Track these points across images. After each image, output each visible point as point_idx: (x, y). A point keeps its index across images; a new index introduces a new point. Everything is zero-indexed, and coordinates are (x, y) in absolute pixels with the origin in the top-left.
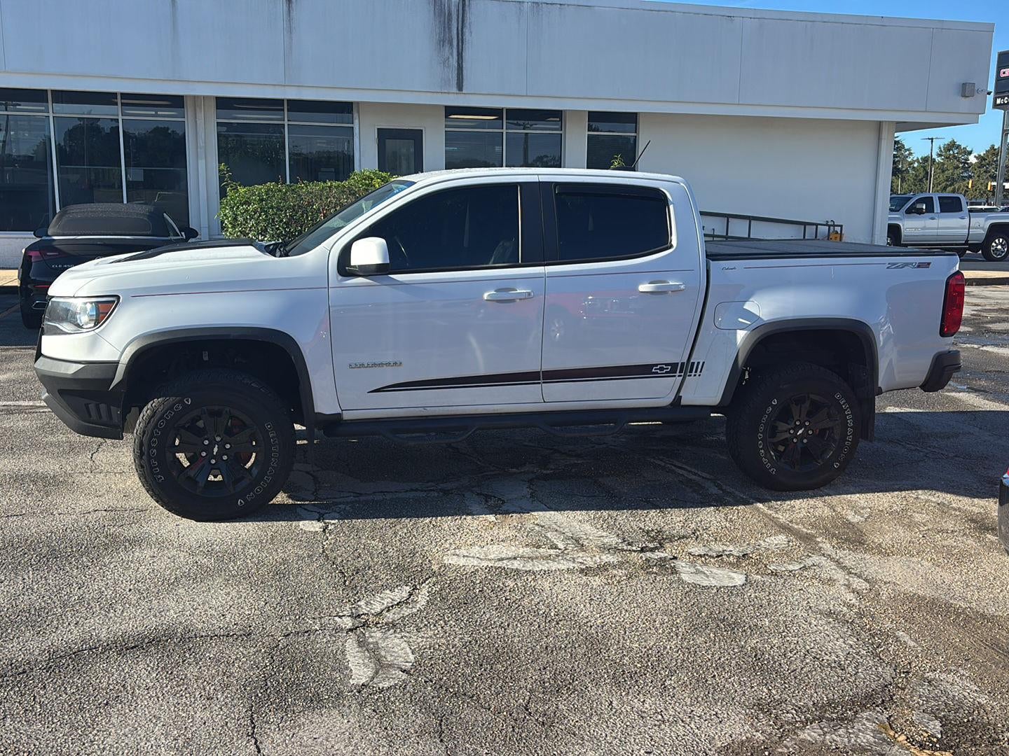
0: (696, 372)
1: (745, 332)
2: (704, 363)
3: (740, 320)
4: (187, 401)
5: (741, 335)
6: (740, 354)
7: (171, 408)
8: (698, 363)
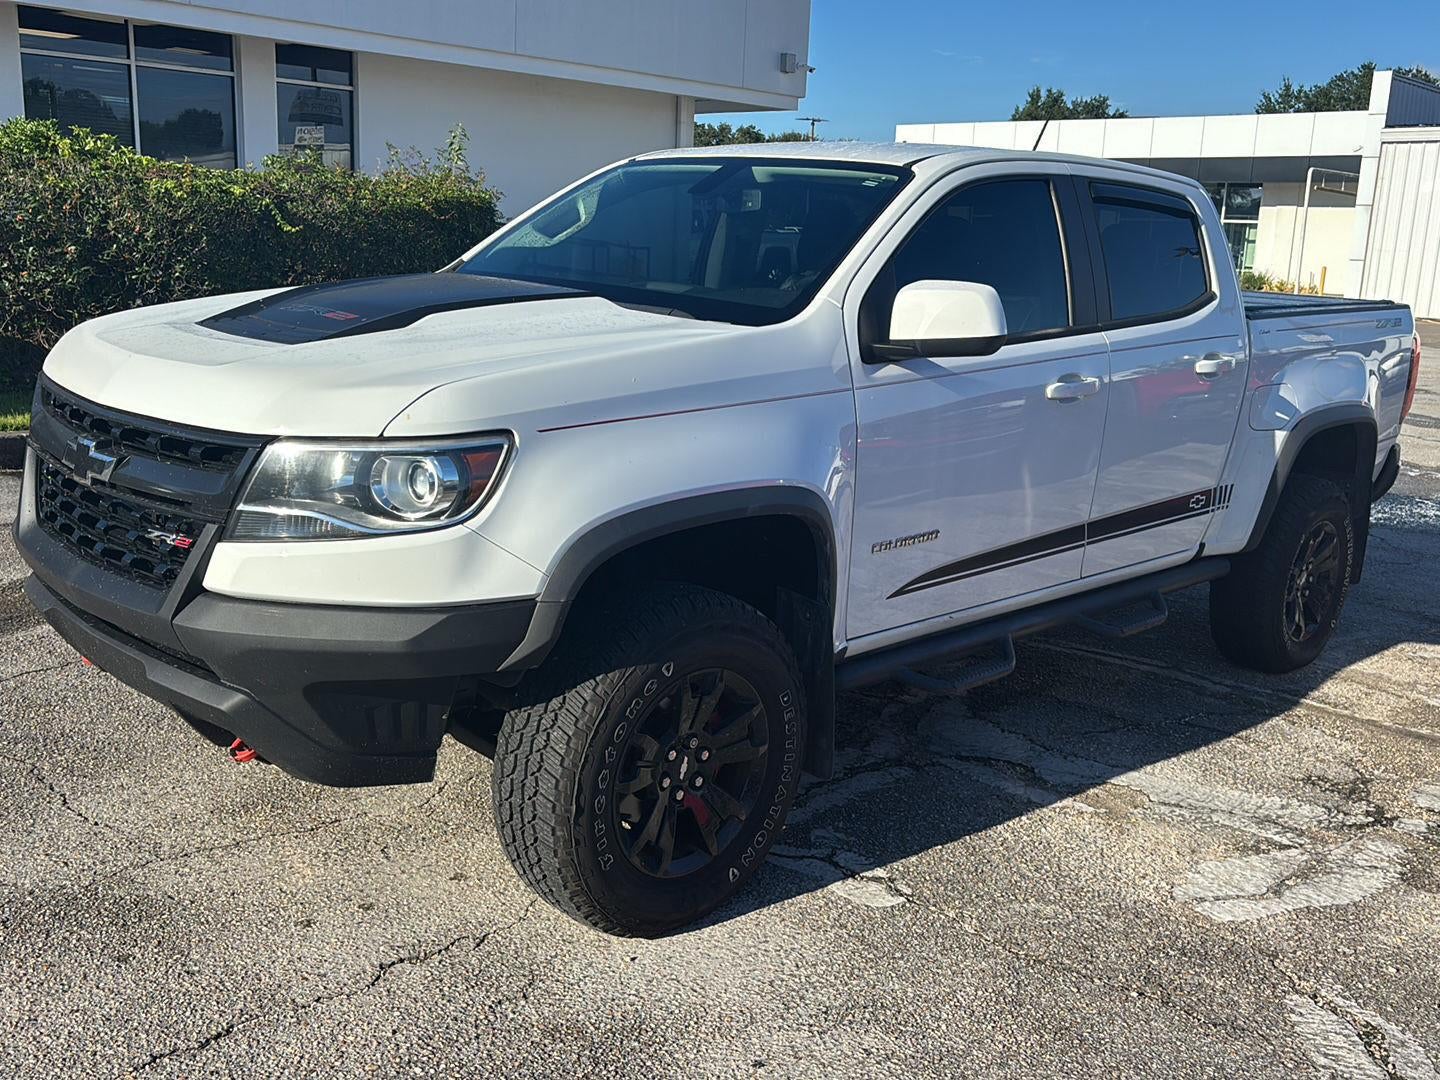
0: (1219, 503)
1: (1285, 433)
2: (1232, 486)
3: (1278, 414)
4: (668, 669)
5: (1280, 436)
6: (1279, 470)
7: (638, 693)
8: (1226, 487)
